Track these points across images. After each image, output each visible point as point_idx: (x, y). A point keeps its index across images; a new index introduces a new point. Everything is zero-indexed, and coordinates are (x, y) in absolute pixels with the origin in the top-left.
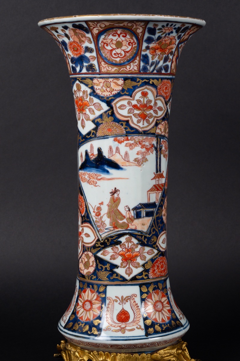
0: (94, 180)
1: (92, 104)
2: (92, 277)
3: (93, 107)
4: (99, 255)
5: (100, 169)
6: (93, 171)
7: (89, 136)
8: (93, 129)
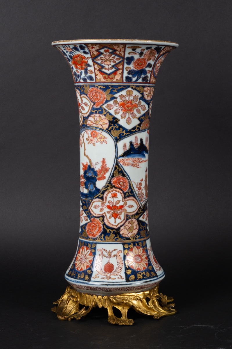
0: (137, 163)
1: (140, 106)
2: (137, 237)
3: (140, 108)
4: (141, 219)
5: (141, 154)
6: (137, 156)
7: (134, 130)
8: (138, 125)
